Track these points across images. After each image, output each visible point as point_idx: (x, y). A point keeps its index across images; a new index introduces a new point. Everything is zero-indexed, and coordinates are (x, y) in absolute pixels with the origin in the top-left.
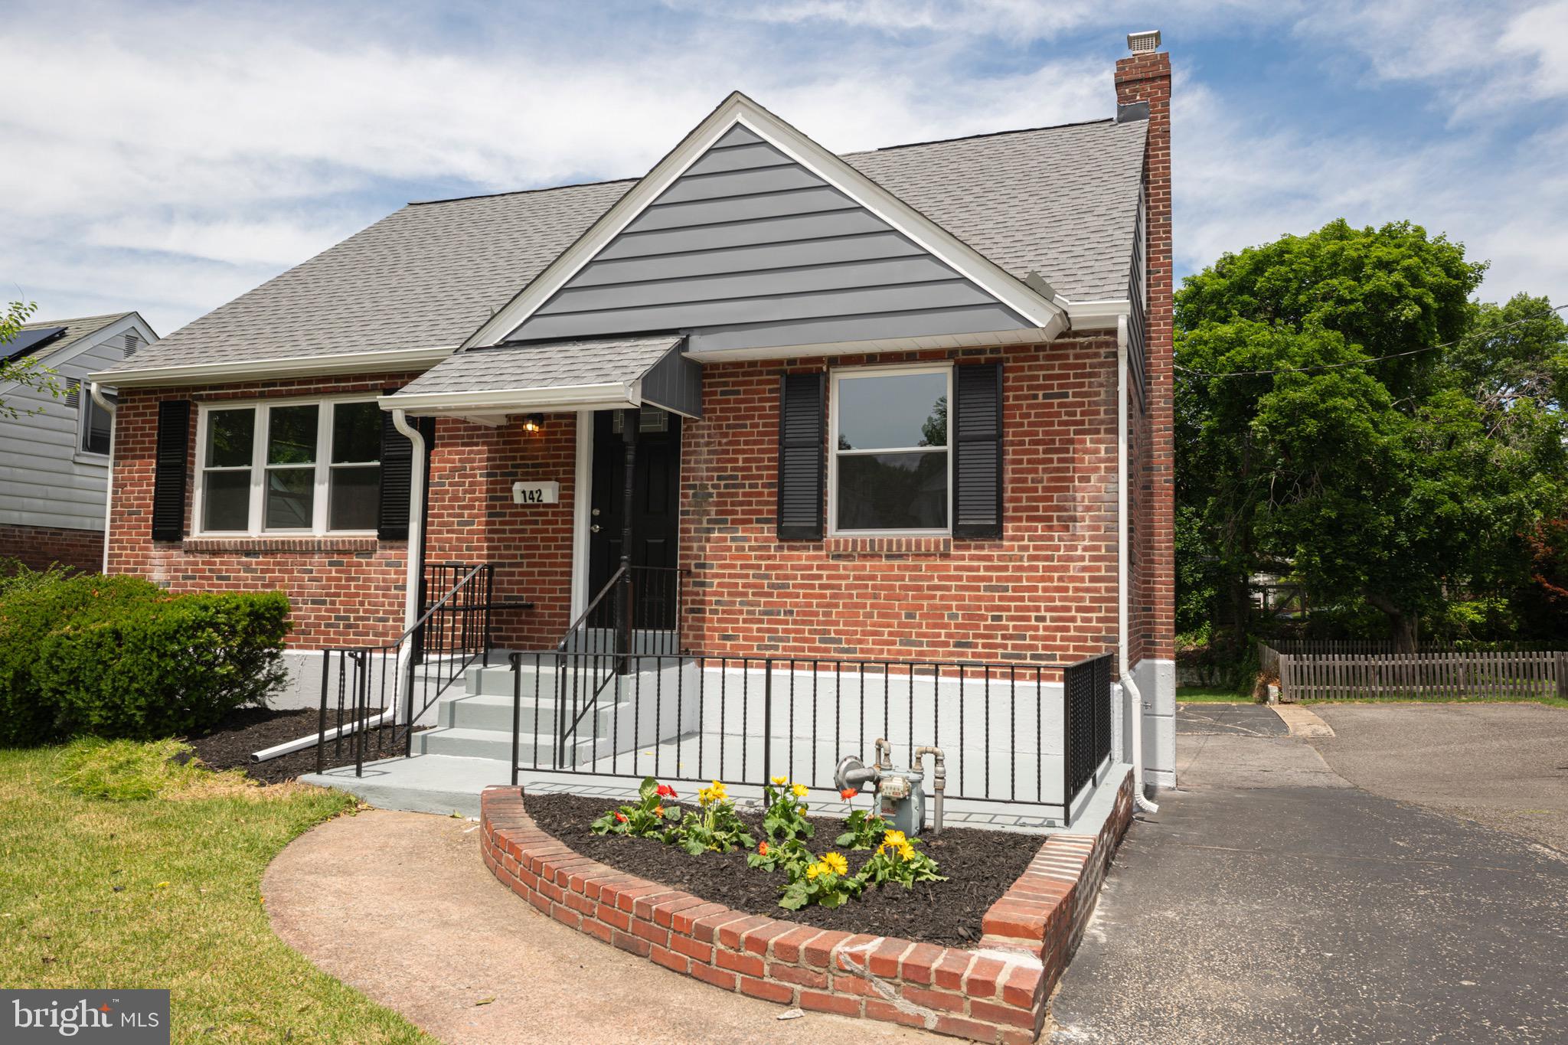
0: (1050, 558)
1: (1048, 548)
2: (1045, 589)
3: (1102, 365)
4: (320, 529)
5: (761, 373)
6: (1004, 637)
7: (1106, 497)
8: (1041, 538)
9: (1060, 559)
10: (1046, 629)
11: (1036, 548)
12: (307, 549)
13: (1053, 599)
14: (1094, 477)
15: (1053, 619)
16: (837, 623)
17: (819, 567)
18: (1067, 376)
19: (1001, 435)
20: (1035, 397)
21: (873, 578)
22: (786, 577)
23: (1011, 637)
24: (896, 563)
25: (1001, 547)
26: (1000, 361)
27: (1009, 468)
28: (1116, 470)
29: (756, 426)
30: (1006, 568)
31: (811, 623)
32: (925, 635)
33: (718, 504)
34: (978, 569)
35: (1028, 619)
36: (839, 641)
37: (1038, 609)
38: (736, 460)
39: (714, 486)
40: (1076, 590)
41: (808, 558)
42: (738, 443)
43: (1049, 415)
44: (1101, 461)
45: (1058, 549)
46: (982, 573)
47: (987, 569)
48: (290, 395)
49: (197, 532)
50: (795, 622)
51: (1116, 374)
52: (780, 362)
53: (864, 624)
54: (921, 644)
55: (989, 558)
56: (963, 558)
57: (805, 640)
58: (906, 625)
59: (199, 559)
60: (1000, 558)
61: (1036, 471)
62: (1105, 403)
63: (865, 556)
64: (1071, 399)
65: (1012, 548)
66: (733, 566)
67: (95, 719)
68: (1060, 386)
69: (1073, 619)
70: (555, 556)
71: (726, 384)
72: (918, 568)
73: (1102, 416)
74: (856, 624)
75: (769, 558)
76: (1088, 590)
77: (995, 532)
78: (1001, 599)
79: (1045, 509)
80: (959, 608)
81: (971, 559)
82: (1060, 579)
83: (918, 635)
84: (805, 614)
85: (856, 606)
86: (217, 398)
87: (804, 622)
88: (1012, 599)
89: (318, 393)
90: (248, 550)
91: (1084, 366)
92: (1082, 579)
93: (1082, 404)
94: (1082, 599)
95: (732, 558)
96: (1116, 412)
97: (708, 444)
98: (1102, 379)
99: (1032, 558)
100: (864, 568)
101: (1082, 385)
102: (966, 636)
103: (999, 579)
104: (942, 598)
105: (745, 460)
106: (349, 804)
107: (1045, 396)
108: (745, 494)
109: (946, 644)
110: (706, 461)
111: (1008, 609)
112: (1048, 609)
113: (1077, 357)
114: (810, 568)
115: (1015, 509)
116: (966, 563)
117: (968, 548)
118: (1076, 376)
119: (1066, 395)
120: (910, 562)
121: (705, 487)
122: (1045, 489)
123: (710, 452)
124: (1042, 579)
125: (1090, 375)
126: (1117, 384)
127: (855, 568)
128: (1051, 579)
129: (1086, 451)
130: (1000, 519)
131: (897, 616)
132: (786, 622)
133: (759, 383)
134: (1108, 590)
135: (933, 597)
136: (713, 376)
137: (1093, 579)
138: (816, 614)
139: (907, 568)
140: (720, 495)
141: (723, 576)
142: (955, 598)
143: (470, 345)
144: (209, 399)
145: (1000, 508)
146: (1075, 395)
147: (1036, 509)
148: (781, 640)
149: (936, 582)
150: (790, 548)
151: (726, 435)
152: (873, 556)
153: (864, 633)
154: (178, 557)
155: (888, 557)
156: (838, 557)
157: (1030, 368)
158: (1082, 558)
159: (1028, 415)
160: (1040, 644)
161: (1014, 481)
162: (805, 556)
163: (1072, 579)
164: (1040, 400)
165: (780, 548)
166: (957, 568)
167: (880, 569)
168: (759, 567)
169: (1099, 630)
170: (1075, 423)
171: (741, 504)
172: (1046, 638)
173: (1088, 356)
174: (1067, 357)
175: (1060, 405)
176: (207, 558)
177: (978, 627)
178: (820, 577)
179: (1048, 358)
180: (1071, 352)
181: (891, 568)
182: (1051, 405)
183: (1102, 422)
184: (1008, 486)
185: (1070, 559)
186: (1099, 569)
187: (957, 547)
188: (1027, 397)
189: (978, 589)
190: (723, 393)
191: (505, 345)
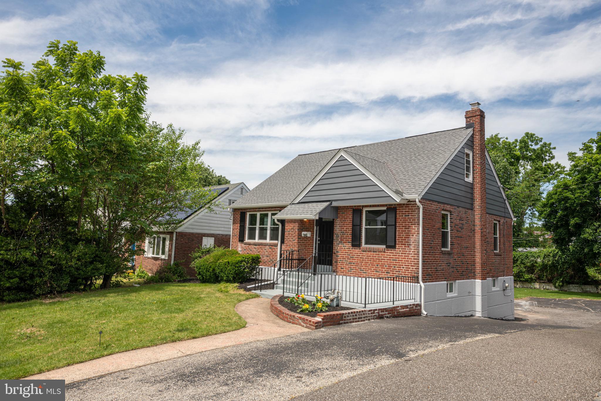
0: (405, 254)
1: (405, 251)
2: (404, 261)
3: (416, 209)
4: (268, 241)
5: (349, 209)
6: (396, 271)
7: (417, 240)
8: (404, 249)
9: (407, 254)
10: (404, 270)
11: (403, 251)
12: (265, 245)
13: (406, 263)
14: (414, 235)
15: (406, 268)
16: (363, 266)
17: (360, 253)
18: (409, 211)
19: (396, 224)
20: (403, 216)
21: (370, 256)
22: (353, 255)
23: (397, 272)
24: (375, 253)
25: (395, 251)
26: (396, 207)
27: (397, 232)
28: (419, 234)
29: (348, 221)
30: (396, 256)
31: (358, 266)
32: (380, 270)
33: (341, 238)
34: (391, 255)
35: (401, 267)
36: (363, 270)
37: (403, 265)
38: (344, 228)
39: (340, 234)
40: (411, 261)
41: (358, 251)
42: (344, 224)
43: (406, 220)
44: (416, 231)
45: (407, 251)
46: (392, 256)
47: (393, 255)
48: (263, 211)
49: (247, 240)
50: (355, 266)
51: (419, 211)
52: (353, 206)
53: (368, 267)
54: (379, 272)
55: (393, 253)
56: (388, 253)
57: (357, 270)
58: (376, 268)
59: (247, 246)
60: (395, 253)
61: (403, 233)
62: (417, 218)
63: (368, 251)
64: (410, 217)
65: (398, 251)
66: (343, 252)
67: (225, 279)
68: (408, 214)
69: (410, 268)
70: (310, 248)
71: (342, 211)
72: (379, 255)
73: (416, 221)
74: (367, 267)
75: (350, 251)
76: (413, 261)
77: (394, 247)
78: (395, 262)
79: (405, 242)
80: (387, 264)
81: (390, 253)
82: (407, 259)
83: (379, 270)
84: (357, 264)
85: (367, 263)
86: (250, 211)
87: (357, 266)
88: (398, 263)
89: (268, 211)
90: (255, 244)
91: (413, 209)
92: (412, 259)
93: (412, 218)
94: (412, 263)
95: (343, 250)
96: (419, 220)
97: (339, 224)
98: (416, 212)
99: (402, 253)
100: (368, 254)
101: (412, 213)
102: (388, 271)
103: (395, 258)
104: (384, 262)
105: (346, 228)
106: (258, 296)
107: (405, 216)
108: (346, 236)
109: (384, 272)
110: (339, 228)
111: (397, 265)
112: (405, 266)
113: (411, 207)
114: (358, 253)
115: (399, 242)
116: (388, 254)
117: (389, 250)
118: (411, 211)
119: (409, 216)
120: (377, 253)
121: (338, 234)
122: (405, 237)
123: (339, 226)
124: (404, 258)
125: (414, 211)
126: (419, 213)
127: (367, 254)
128: (405, 258)
129: (413, 229)
130: (395, 244)
131: (375, 265)
132: (353, 266)
133: (349, 211)
134: (417, 262)
135: (382, 261)
136: (340, 209)
137: (414, 259)
138: (359, 264)
139: (377, 254)
140: (341, 236)
141: (341, 254)
142: (386, 262)
143: (293, 203)
144: (249, 211)
145: (395, 242)
146: (411, 216)
147: (403, 242)
148: (352, 269)
149: (382, 258)
150: (354, 249)
151: (342, 223)
152: (370, 251)
153: (368, 269)
154: (243, 245)
155: (373, 252)
156: (363, 251)
157: (402, 209)
158: (412, 254)
159: (401, 220)
160: (403, 273)
161: (398, 235)
162: (357, 251)
163: (410, 259)
164: (404, 217)
165: (352, 249)
166: (387, 255)
167: (371, 254)
168: (348, 253)
169: (415, 271)
170: (411, 222)
171: (345, 238)
172: (404, 272)
173: (413, 207)
174: (409, 207)
175: (408, 218)
176: (248, 246)
177: (391, 269)
178: (360, 256)
179: (406, 207)
180: (410, 206)
181: (374, 254)
182: (406, 218)
183: (416, 222)
184: (397, 236)
185: (409, 254)
186: (415, 257)
187: (387, 250)
188: (401, 216)
189: (391, 260)
190: (342, 213)
191: (299, 203)
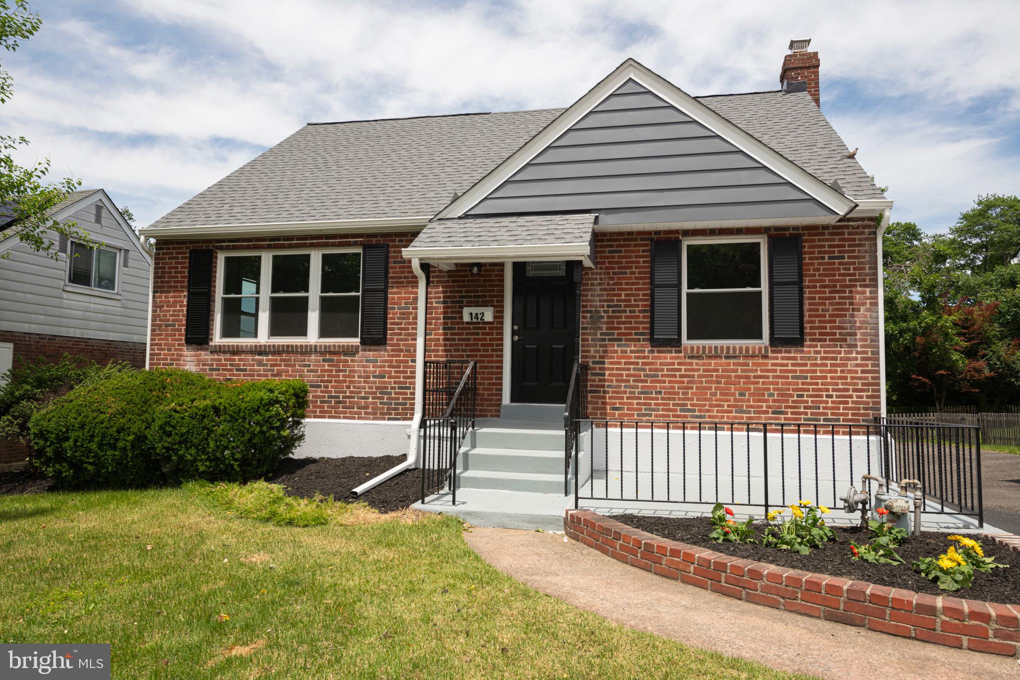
0: (835, 359)
1: (833, 352)
2: (832, 378)
3: (866, 239)
4: (313, 337)
5: (636, 240)
6: (805, 408)
7: (871, 321)
8: (828, 346)
9: (841, 359)
10: (833, 402)
11: (825, 352)
12: (306, 351)
13: (837, 384)
14: (862, 309)
15: (837, 397)
16: (692, 399)
17: (679, 364)
18: (844, 246)
19: (801, 281)
20: (823, 258)
21: (717, 371)
22: (657, 370)
23: (810, 408)
24: (732, 361)
25: (802, 352)
26: (800, 235)
27: (806, 302)
28: (876, 304)
29: (634, 273)
30: (806, 365)
31: (674, 399)
32: (752, 407)
33: (607, 323)
34: (787, 365)
35: (821, 396)
36: (694, 411)
37: (827, 390)
38: (620, 295)
39: (604, 312)
40: (852, 378)
41: (671, 358)
42: (621, 284)
43: (833, 270)
44: (867, 298)
45: (840, 353)
46: (790, 368)
47: (793, 365)
48: (291, 247)
49: (217, 339)
50: (663, 399)
51: (875, 245)
52: (649, 233)
53: (711, 400)
54: (750, 412)
55: (795, 358)
56: (777, 358)
57: (670, 410)
58: (740, 401)
59: (222, 357)
60: (802, 358)
61: (824, 304)
62: (869, 263)
63: (710, 357)
64: (846, 260)
65: (810, 352)
66: (620, 363)
68: (839, 252)
69: (851, 396)
70: (492, 356)
71: (612, 246)
72: (747, 364)
73: (867, 271)
74: (706, 400)
75: (644, 357)
76: (860, 378)
77: (797, 341)
78: (803, 384)
79: (831, 328)
80: (774, 389)
81: (783, 359)
82: (842, 371)
83: (747, 406)
84: (670, 393)
85: (705, 388)
86: (228, 248)
87: (669, 399)
88: (810, 384)
89: (312, 246)
90: (260, 351)
91: (854, 240)
92: (856, 372)
93: (854, 263)
94: (856, 384)
95: (618, 357)
96: (876, 268)
97: (600, 284)
98: (866, 248)
99: (822, 358)
100: (710, 364)
101: (854, 251)
102: (780, 407)
103: (801, 371)
104: (763, 383)
105: (626, 295)
107: (830, 258)
108: (626, 317)
109: (766, 412)
110: (599, 295)
111: (808, 390)
112: (834, 390)
113: (850, 234)
114: (673, 364)
115: (811, 328)
116: (779, 361)
117: (780, 352)
118: (849, 246)
119: (843, 258)
120: (741, 361)
121: (599, 312)
122: (830, 316)
123: (601, 290)
124: (830, 371)
125: (859, 245)
126: (876, 251)
127: (704, 364)
128: (836, 372)
129: (858, 293)
130: (802, 332)
131: (733, 395)
132: (657, 399)
133: (635, 246)
134: (873, 378)
135: (758, 383)
136: (603, 241)
137: (863, 372)
138: (678, 393)
139: (739, 364)
140: (609, 317)
141: (612, 369)
142: (772, 383)
143: (440, 216)
144: (222, 248)
145: (802, 328)
146: (849, 257)
147: (825, 328)
148: (653, 410)
149: (759, 373)
150: (659, 352)
151: (613, 279)
152: (716, 357)
153: (711, 406)
154: (205, 355)
155: (726, 357)
156: (692, 357)
157: (819, 240)
158: (856, 359)
159: (819, 270)
160: (829, 412)
161: (810, 310)
162: (669, 356)
163: (850, 371)
164: (826, 260)
165: (652, 352)
166: (773, 365)
167: (721, 365)
168: (637, 363)
169: (868, 403)
170: (849, 275)
171: (624, 323)
172: (833, 408)
173: (856, 234)
174: (843, 234)
175: (840, 264)
176: (229, 356)
177: (788, 401)
178: (680, 370)
179: (830, 234)
180: (846, 231)
181: (729, 364)
182: (834, 264)
183: (867, 275)
184: (806, 314)
185: (848, 359)
186: (867, 365)
187: (773, 352)
188: (817, 258)
189: (787, 377)
190: (610, 252)
191: (466, 216)
